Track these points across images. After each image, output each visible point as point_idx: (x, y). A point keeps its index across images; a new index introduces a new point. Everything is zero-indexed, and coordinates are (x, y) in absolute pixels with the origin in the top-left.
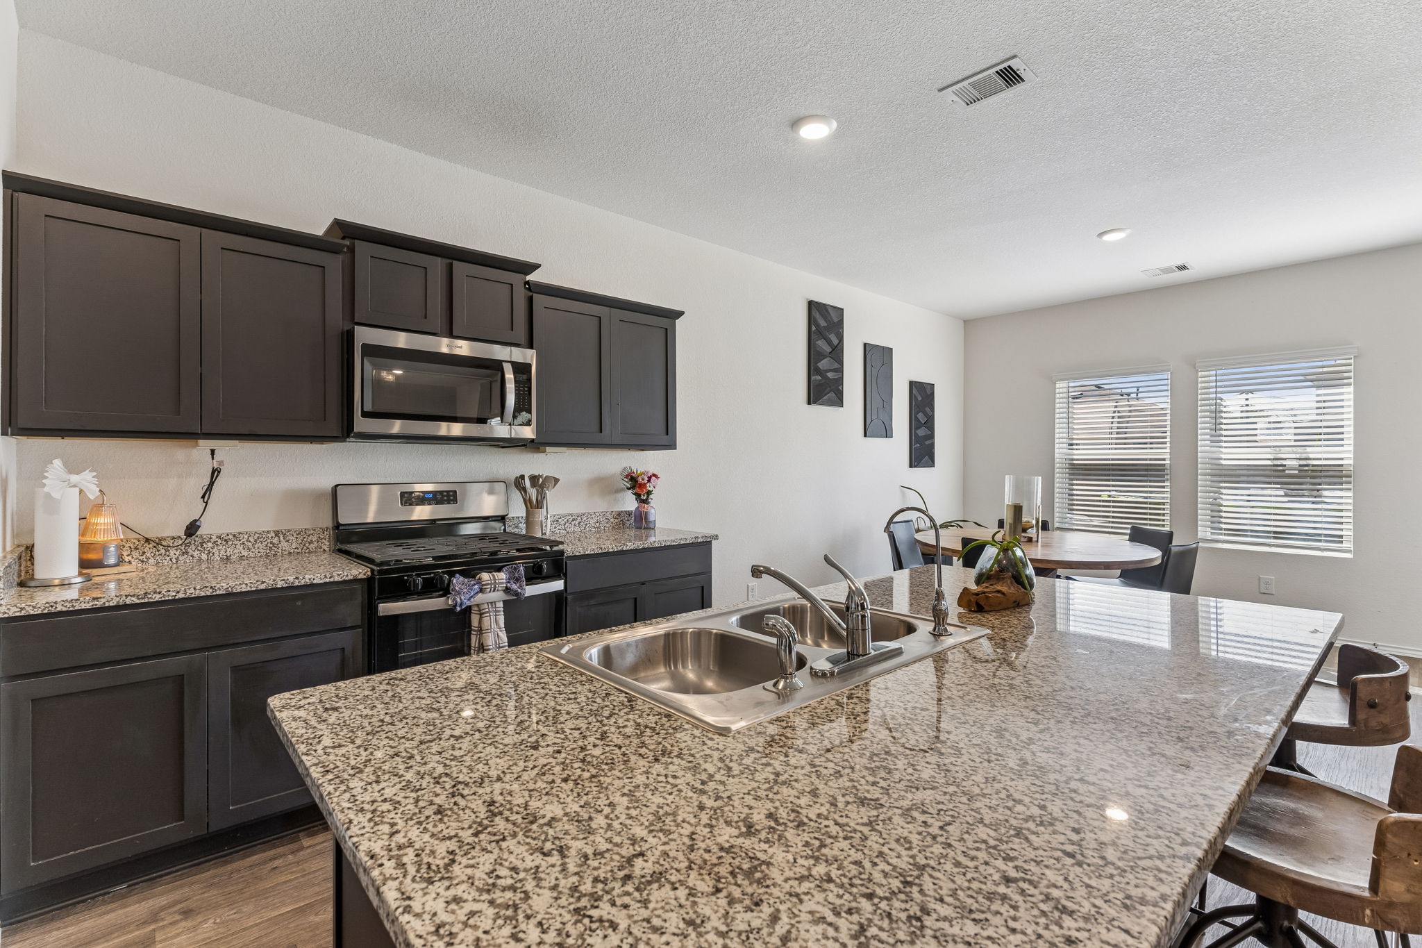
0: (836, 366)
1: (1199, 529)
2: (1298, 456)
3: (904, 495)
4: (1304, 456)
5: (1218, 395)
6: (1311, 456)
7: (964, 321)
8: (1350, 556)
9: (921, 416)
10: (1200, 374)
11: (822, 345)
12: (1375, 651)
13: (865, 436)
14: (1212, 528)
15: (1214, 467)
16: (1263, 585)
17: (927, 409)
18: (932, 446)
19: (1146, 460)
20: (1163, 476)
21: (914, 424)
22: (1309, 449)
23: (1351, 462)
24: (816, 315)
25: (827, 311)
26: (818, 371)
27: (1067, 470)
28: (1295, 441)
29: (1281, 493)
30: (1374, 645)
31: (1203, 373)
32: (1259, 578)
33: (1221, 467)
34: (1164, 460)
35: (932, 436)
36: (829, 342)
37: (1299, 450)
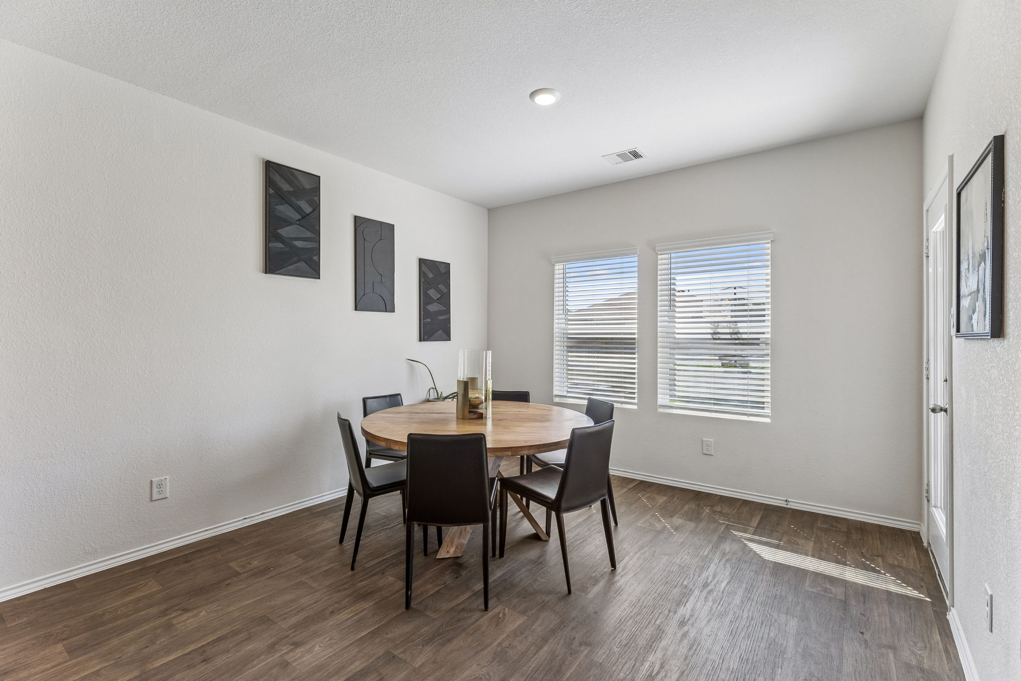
0: (308, 234)
1: (659, 396)
2: (731, 331)
3: (412, 369)
4: (736, 331)
5: (672, 276)
6: (741, 331)
7: (488, 210)
8: (768, 420)
9: (432, 293)
10: (660, 257)
11: (285, 210)
12: (788, 506)
13: (356, 310)
14: (671, 396)
15: (672, 340)
16: (705, 447)
17: (441, 287)
18: (448, 321)
19: (619, 334)
20: (634, 349)
21: (425, 300)
22: (739, 325)
23: (769, 336)
24: (277, 178)
25: (293, 175)
26: (279, 238)
27: (565, 344)
28: (732, 317)
29: (719, 363)
30: (786, 501)
31: (663, 256)
32: (702, 441)
33: (675, 341)
34: (634, 334)
35: (448, 311)
36: (298, 210)
37: (732, 325)
